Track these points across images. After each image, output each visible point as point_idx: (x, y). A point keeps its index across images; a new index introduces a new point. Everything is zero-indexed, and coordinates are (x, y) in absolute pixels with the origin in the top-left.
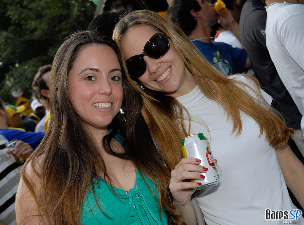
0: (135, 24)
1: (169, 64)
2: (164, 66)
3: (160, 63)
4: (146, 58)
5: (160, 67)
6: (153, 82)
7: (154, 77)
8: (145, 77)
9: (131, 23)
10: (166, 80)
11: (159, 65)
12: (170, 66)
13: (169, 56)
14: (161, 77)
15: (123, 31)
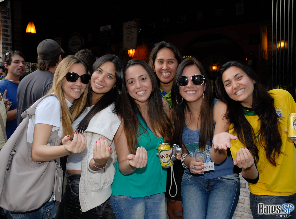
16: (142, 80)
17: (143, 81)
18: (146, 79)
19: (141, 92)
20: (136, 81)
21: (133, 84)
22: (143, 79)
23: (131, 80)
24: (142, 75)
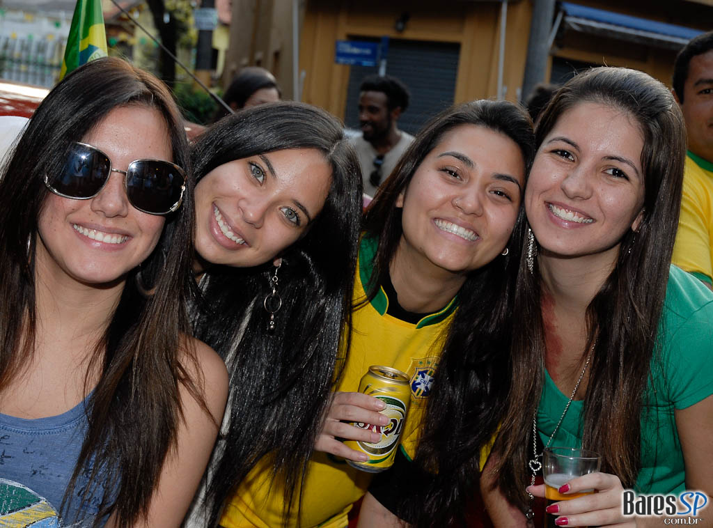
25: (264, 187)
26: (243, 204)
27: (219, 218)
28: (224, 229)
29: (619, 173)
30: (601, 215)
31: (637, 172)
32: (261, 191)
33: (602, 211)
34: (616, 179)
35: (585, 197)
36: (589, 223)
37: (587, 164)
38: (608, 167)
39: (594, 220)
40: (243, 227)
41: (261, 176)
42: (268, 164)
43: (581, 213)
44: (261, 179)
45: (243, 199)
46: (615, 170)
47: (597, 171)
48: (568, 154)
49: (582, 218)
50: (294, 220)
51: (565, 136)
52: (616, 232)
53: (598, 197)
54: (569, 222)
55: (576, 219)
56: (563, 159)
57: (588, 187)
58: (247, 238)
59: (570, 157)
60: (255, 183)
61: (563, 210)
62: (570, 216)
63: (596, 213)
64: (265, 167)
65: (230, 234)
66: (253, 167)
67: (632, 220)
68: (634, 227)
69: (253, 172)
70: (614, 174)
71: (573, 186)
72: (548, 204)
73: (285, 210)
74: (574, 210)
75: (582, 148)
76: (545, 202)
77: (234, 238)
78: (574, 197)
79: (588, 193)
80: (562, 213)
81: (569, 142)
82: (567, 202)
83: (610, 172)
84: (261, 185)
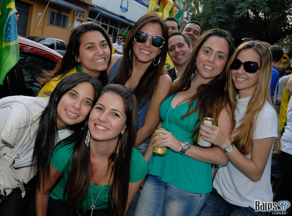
0: (255, 49)
1: (247, 78)
2: (244, 76)
3: (245, 73)
4: (242, 66)
5: (243, 75)
6: (235, 77)
7: (237, 75)
8: (234, 71)
9: (255, 48)
10: (239, 82)
11: (243, 74)
12: (247, 79)
13: (250, 75)
14: (239, 79)
15: (248, 47)
16: (218, 56)
17: (219, 58)
18: (223, 58)
19: (209, 67)
20: (212, 53)
21: (207, 54)
22: (220, 57)
23: (208, 49)
24: (222, 51)
25: (77, 98)
26: (73, 105)
27: (68, 112)
28: (71, 114)
29: (117, 115)
30: (111, 128)
31: (122, 114)
32: (77, 99)
33: (111, 126)
34: (116, 117)
35: (106, 122)
36: (107, 130)
37: (107, 112)
38: (113, 113)
39: (109, 130)
40: (76, 111)
41: (74, 95)
42: (75, 91)
43: (105, 127)
44: (75, 96)
45: (73, 104)
46: (116, 114)
47: (110, 114)
48: (102, 109)
49: (105, 129)
50: (89, 104)
51: (100, 103)
52: (116, 134)
53: (110, 122)
54: (101, 130)
55: (103, 129)
56: (100, 110)
57: (106, 119)
58: (78, 114)
59: (102, 110)
60: (74, 98)
61: (99, 126)
62: (101, 128)
63: (109, 127)
64: (75, 93)
65: (73, 115)
66: (71, 94)
67: (122, 130)
68: (122, 133)
69: (72, 96)
70: (115, 115)
71: (102, 118)
72: (95, 125)
73: (85, 102)
74: (103, 126)
75: (105, 107)
76: (94, 124)
77: (75, 115)
78: (102, 122)
79: (107, 121)
80: (99, 127)
81: (101, 105)
82: (100, 123)
83: (114, 114)
84: (76, 98)
